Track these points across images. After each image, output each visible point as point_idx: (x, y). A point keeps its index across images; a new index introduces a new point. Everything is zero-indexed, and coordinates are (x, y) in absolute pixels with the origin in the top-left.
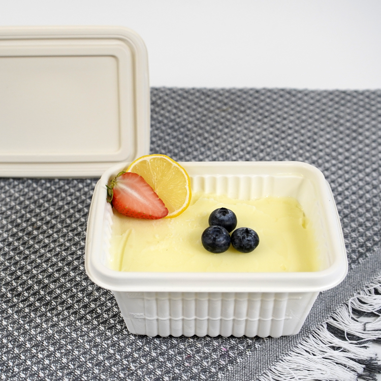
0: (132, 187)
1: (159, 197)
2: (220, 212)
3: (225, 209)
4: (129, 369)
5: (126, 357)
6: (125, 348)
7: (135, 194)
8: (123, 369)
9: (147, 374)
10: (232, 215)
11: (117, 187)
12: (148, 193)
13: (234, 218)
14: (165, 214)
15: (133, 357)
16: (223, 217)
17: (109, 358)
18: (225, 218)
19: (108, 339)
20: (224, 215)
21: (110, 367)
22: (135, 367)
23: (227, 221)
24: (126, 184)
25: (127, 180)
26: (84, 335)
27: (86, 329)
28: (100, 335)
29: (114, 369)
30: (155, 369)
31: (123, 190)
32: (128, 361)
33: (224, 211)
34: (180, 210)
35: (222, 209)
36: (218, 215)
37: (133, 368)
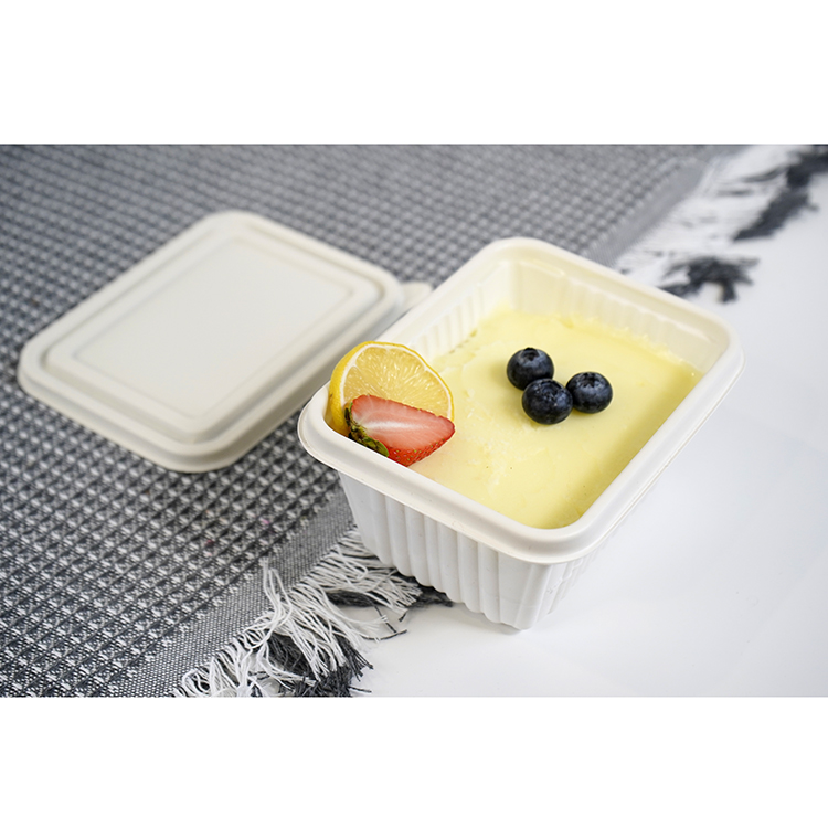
2: (524, 355)
3: (532, 349)
4: (114, 573)
5: (107, 556)
6: (102, 542)
8: (104, 575)
9: (144, 578)
10: (545, 358)
13: (548, 362)
15: (118, 555)
16: (529, 363)
17: (77, 562)
18: (534, 363)
19: (72, 533)
20: (531, 359)
21: (81, 574)
22: (123, 569)
23: (536, 369)
26: (30, 532)
27: (32, 522)
28: (58, 527)
29: (89, 577)
30: (155, 568)
32: (110, 562)
33: (531, 353)
35: (528, 349)
36: (521, 361)
37: (120, 571)
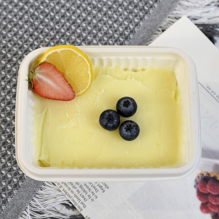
0: (48, 75)
1: (69, 82)
7: (49, 82)
11: (36, 78)
12: (60, 80)
14: (73, 97)
24: (43, 74)
25: (43, 71)
31: (40, 79)
34: (84, 91)
